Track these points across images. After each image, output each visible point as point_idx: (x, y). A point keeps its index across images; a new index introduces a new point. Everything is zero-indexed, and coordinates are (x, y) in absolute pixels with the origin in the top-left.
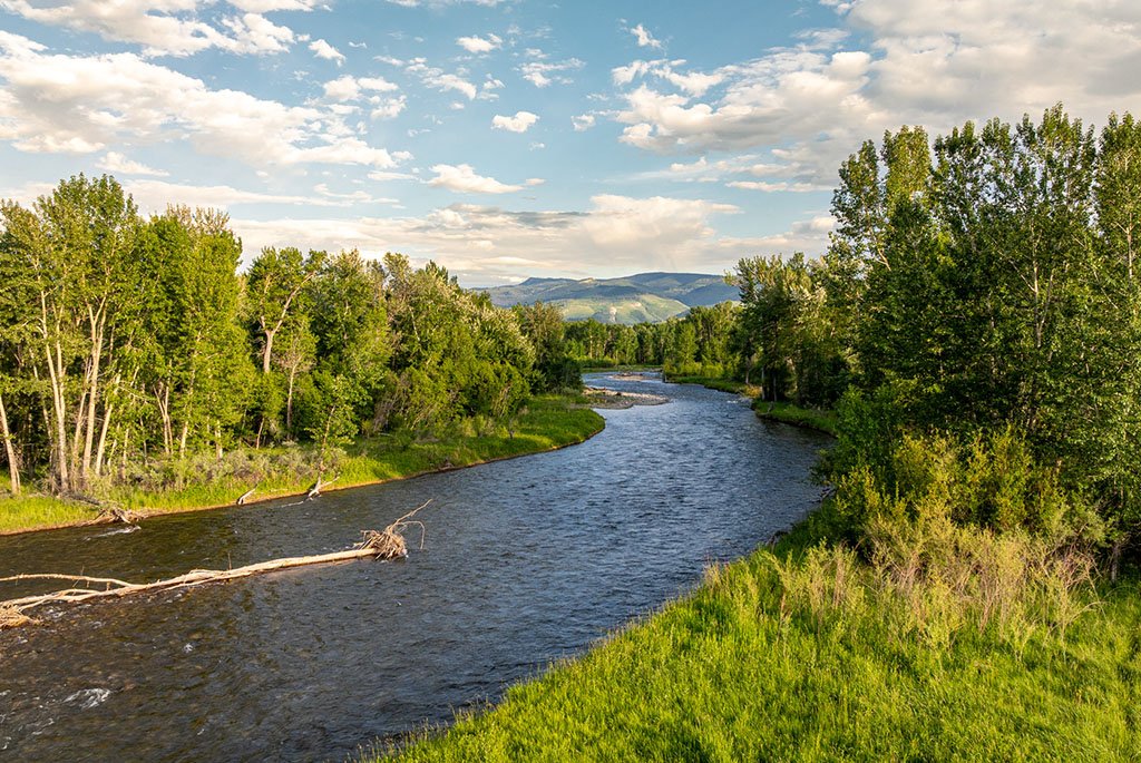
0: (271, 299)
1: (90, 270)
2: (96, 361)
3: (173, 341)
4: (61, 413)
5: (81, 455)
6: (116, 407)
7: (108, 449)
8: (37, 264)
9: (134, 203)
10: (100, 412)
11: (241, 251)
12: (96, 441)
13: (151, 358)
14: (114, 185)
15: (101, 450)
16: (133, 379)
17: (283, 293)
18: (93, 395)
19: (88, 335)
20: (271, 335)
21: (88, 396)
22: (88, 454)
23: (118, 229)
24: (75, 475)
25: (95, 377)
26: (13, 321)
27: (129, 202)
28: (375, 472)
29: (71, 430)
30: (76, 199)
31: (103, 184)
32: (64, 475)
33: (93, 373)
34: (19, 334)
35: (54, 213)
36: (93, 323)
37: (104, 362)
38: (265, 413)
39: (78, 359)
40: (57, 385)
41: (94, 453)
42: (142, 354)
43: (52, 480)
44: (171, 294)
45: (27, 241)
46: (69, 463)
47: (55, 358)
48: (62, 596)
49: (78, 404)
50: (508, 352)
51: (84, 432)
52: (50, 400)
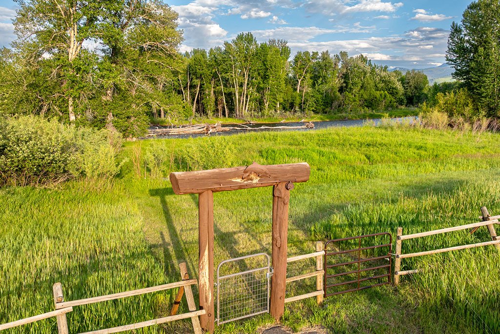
0: (300, 69)
1: (244, 59)
2: (246, 83)
3: (265, 78)
4: (237, 97)
5: (242, 109)
6: (251, 97)
7: (249, 108)
8: (232, 58)
9: (256, 40)
10: (247, 97)
11: (290, 53)
12: (246, 104)
13: (259, 83)
14: (251, 35)
15: (247, 109)
16: (255, 89)
17: (303, 66)
18: (245, 93)
19: (244, 77)
20: (300, 81)
21: (244, 93)
22: (244, 109)
23: (252, 47)
24: (241, 114)
25: (246, 88)
26: (226, 73)
27: (255, 40)
28: (321, 119)
29: (239, 101)
30: (242, 40)
31: (248, 35)
32: (238, 114)
33: (245, 87)
34: (228, 76)
35: (236, 44)
36: (245, 73)
37: (248, 84)
38: (295, 104)
39: (242, 83)
40: (237, 90)
41: (245, 109)
42: (257, 82)
43: (235, 115)
44: (265, 65)
45: (230, 51)
46: (239, 111)
47: (236, 83)
48: (236, 128)
49: (241, 95)
50: (390, 89)
51: (243, 102)
52: (235, 94)
